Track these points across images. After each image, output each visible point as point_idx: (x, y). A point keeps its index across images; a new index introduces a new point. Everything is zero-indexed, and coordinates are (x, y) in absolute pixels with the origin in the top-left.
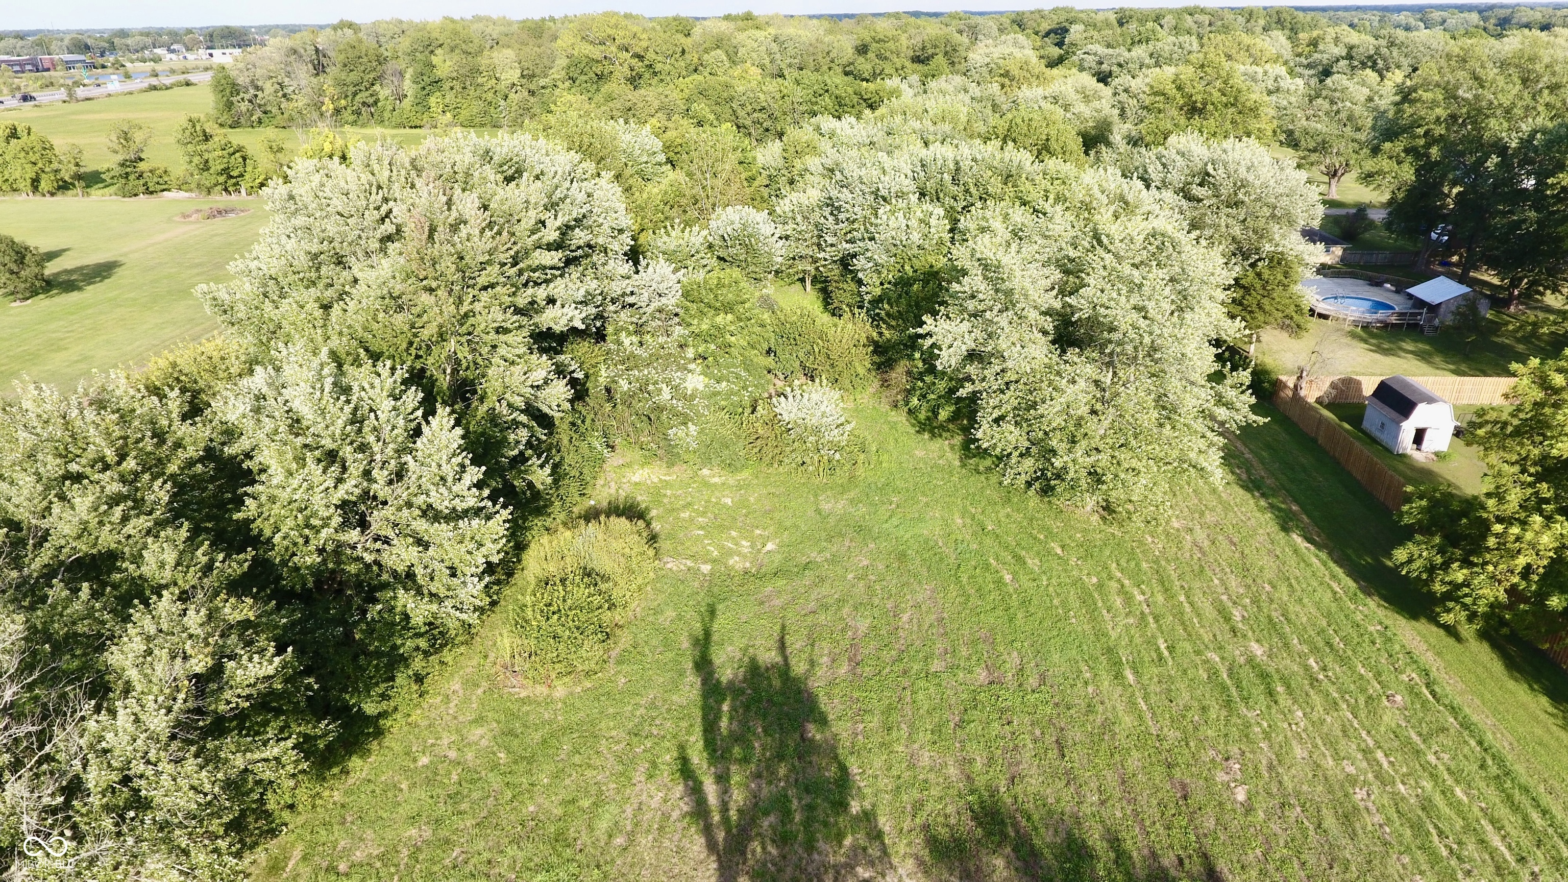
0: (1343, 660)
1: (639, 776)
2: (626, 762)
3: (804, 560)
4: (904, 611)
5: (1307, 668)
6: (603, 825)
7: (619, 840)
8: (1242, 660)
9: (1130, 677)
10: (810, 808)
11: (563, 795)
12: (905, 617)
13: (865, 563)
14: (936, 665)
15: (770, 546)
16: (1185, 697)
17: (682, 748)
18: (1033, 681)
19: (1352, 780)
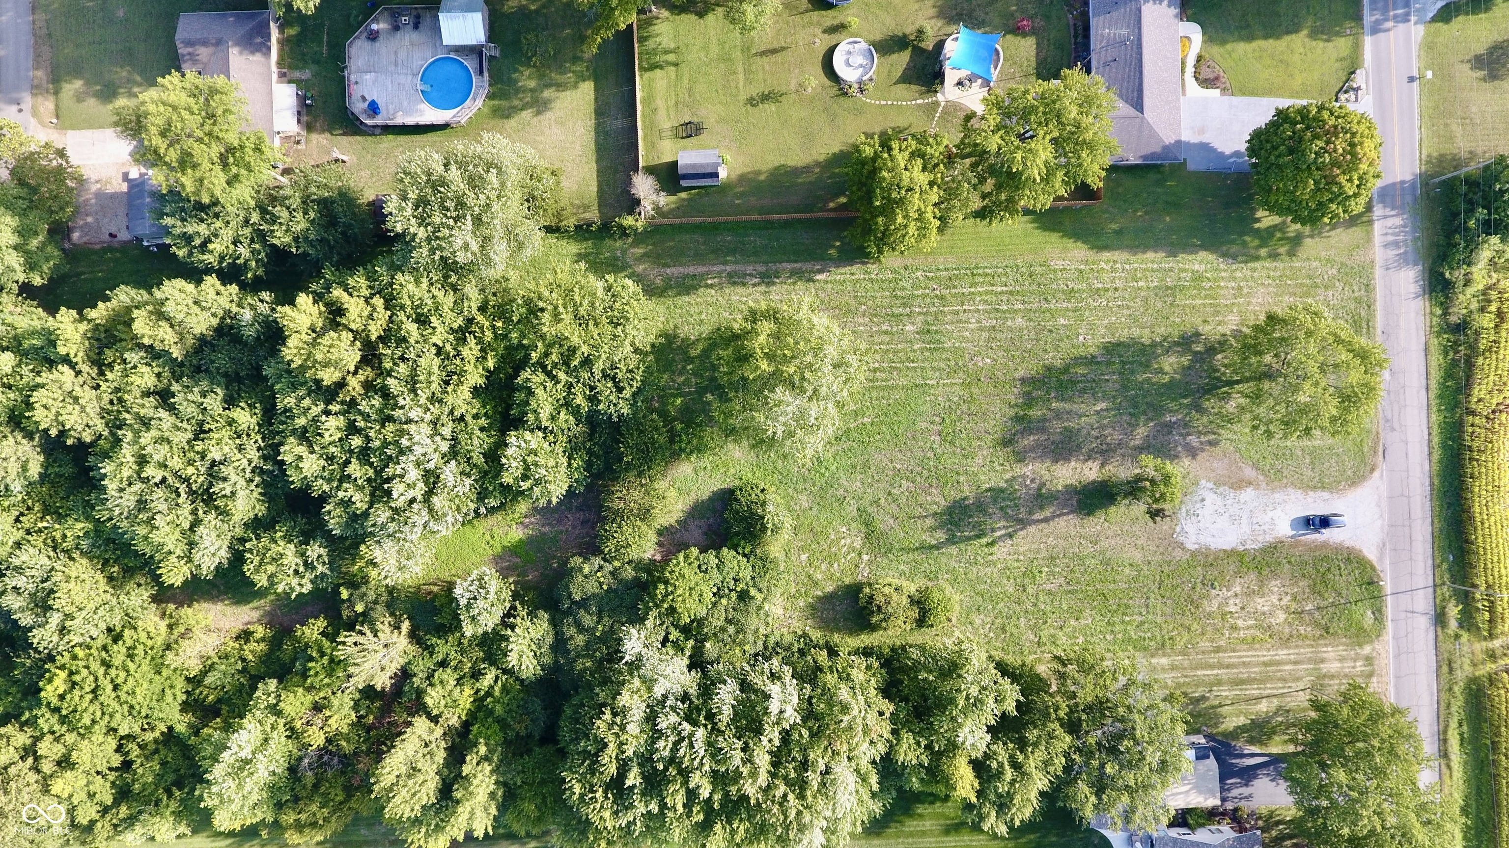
0: (914, 297)
1: (994, 557)
2: (989, 564)
3: (855, 512)
4: (895, 468)
5: (920, 313)
6: (1016, 564)
7: (1021, 557)
8: (917, 336)
9: (932, 382)
10: (1004, 499)
11: (1005, 581)
12: (898, 467)
13: (858, 484)
14: (930, 454)
15: (844, 529)
16: (942, 365)
17: (982, 546)
18: (937, 419)
19: (978, 322)
